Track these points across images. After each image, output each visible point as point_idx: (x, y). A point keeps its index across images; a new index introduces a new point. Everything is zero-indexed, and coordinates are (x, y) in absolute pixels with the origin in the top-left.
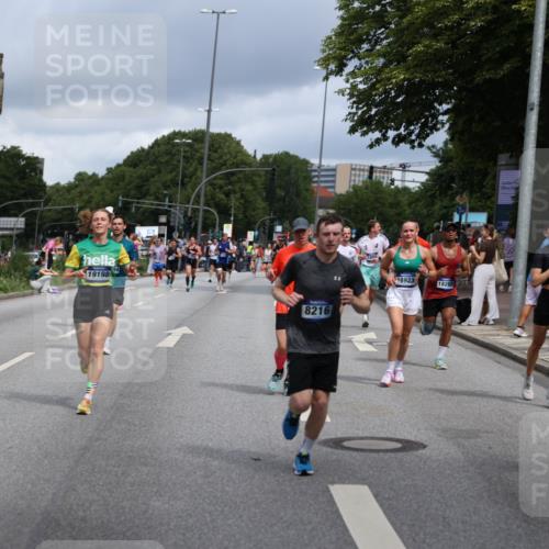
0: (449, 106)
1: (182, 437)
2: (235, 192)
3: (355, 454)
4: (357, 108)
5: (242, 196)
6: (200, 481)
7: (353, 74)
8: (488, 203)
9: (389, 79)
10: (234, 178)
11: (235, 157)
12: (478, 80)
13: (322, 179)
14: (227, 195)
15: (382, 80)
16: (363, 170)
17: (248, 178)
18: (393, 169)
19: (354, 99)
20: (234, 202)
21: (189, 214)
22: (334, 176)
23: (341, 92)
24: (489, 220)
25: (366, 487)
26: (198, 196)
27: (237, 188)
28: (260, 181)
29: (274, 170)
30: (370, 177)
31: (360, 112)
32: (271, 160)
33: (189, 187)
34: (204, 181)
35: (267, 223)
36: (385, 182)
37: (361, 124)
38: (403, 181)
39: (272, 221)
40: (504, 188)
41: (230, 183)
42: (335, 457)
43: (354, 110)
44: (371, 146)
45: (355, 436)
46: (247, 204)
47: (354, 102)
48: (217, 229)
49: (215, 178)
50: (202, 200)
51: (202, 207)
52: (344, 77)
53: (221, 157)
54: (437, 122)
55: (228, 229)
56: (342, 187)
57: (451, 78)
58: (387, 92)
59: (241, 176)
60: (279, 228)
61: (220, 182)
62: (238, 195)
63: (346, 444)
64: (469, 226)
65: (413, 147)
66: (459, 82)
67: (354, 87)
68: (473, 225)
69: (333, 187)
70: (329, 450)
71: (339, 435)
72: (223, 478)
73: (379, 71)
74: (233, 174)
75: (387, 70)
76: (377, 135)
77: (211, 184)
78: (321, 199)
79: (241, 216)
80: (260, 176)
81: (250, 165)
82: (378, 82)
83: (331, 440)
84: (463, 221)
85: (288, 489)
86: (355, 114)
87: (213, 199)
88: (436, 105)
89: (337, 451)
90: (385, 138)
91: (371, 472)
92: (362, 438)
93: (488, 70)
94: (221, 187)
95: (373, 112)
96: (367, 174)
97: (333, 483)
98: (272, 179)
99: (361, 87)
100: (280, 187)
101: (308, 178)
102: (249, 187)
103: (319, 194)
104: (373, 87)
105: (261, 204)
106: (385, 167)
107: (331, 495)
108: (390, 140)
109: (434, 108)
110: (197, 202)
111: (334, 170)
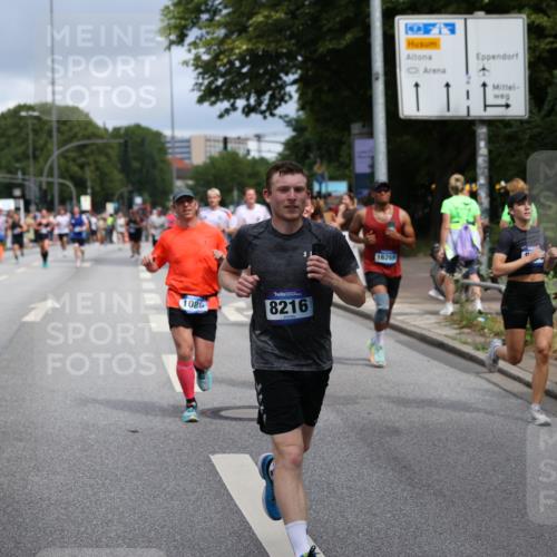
0: (296, 76)
1: (56, 411)
2: (89, 164)
3: (234, 423)
4: (203, 78)
5: (97, 169)
6: (77, 454)
7: (194, 44)
8: (347, 172)
9: (232, 50)
10: (87, 151)
11: (86, 129)
12: (321, 50)
13: (177, 150)
14: (82, 167)
15: (225, 51)
16: (218, 141)
17: (102, 150)
18: (247, 139)
19: (200, 70)
20: (89, 174)
21: (44, 187)
22: (189, 147)
23: (186, 63)
24: (350, 189)
25: (247, 456)
26: (51, 168)
27: (91, 159)
28: (114, 153)
29: (126, 142)
30: (225, 147)
31: (206, 82)
32: (122, 132)
33: (41, 160)
34: (56, 153)
35: (126, 195)
36: (241, 152)
37: (209, 95)
38: (259, 151)
39: (131, 193)
40: (360, 157)
41: (84, 156)
42: (213, 427)
43: (200, 81)
44: (221, 116)
45: (232, 405)
46: (103, 177)
47: (200, 74)
48: (75, 201)
49: (67, 151)
50: (56, 172)
51: (56, 180)
52: (186, 47)
53: (71, 129)
54: (285, 94)
55: (86, 202)
56: (198, 158)
57: (294, 48)
58: (231, 63)
59: (94, 147)
60: (138, 200)
61: (73, 155)
62: (92, 168)
63: (223, 413)
64: (329, 195)
65: (265, 118)
66: (303, 53)
67: (197, 58)
68: (334, 194)
69: (189, 158)
70: (208, 420)
71: (216, 405)
72: (101, 451)
73: (222, 42)
74: (85, 146)
75: (229, 41)
76: (226, 104)
77: (63, 156)
78: (178, 170)
79: (98, 189)
80: (112, 147)
81: (102, 138)
82: (221, 53)
83: (208, 410)
84: (324, 191)
85: (168, 460)
86: (201, 84)
87: (67, 170)
88: (282, 75)
89: (215, 421)
90: (234, 108)
91: (251, 441)
92: (239, 408)
93: (330, 40)
94: (74, 160)
95: (220, 81)
96: (221, 145)
97: (214, 453)
98: (126, 151)
99: (206, 57)
100: (135, 159)
101: (163, 150)
102: (103, 159)
103: (175, 166)
104: (216, 58)
105: (117, 176)
106: (239, 138)
107: (213, 465)
108: (240, 110)
109: (280, 78)
110: (51, 174)
111: (188, 141)
